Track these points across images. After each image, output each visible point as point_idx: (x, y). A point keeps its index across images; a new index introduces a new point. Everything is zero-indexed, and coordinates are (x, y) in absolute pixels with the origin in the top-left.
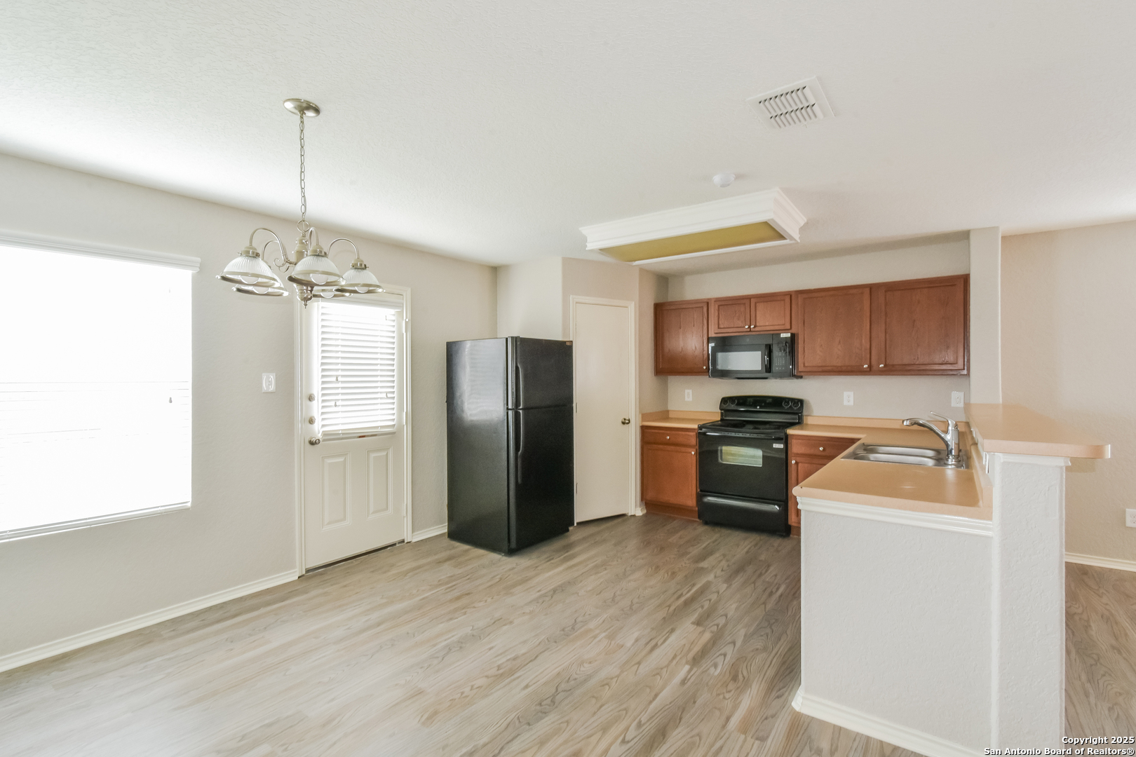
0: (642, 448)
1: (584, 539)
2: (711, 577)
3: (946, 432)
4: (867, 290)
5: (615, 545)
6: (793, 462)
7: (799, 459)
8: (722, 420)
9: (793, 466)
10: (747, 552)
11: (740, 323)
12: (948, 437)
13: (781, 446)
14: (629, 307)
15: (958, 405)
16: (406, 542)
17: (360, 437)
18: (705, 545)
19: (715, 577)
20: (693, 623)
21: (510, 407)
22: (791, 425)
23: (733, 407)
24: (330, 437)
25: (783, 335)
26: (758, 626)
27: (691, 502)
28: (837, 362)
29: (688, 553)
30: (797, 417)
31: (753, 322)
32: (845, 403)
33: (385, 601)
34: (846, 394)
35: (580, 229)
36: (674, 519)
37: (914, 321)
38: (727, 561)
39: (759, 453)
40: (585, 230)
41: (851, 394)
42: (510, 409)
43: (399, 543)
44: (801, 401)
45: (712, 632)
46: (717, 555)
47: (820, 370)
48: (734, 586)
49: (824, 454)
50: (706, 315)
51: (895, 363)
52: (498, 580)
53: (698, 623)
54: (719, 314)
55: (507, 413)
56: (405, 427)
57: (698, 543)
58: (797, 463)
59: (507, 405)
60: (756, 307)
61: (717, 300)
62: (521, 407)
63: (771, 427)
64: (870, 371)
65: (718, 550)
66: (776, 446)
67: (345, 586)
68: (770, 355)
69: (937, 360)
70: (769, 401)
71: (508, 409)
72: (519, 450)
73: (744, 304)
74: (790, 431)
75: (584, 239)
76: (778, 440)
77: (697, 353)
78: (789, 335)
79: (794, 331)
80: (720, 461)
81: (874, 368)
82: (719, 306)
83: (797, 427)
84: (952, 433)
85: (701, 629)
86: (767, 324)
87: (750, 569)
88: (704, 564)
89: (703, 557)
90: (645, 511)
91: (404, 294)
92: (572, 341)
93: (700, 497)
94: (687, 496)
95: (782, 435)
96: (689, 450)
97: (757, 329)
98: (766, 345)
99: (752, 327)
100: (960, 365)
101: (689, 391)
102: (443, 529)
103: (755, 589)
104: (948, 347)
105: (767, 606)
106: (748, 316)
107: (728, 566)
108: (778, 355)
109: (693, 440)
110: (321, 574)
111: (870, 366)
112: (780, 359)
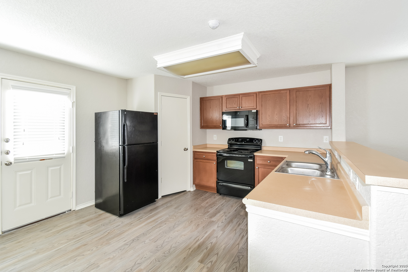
0: (194, 161)
1: (162, 205)
2: (215, 227)
3: (326, 157)
4: (288, 91)
5: (176, 208)
6: (257, 168)
7: (259, 166)
8: (228, 148)
9: (257, 169)
10: (235, 211)
11: (235, 106)
12: (326, 160)
13: (252, 160)
14: (188, 98)
15: (326, 142)
16: (72, 210)
17: (41, 160)
18: (216, 208)
19: (218, 227)
20: (199, 261)
21: (121, 144)
22: (257, 150)
23: (233, 142)
24: (18, 161)
25: (253, 111)
26: (233, 261)
27: (214, 185)
28: (276, 123)
29: (208, 212)
30: (259, 147)
31: (241, 106)
32: (280, 141)
33: (35, 252)
34: (280, 137)
35: (154, 57)
36: (207, 192)
37: (308, 104)
38: (226, 216)
39: (242, 163)
40: (156, 58)
41: (282, 137)
42: (121, 145)
43: (68, 211)
44: (261, 140)
45: (208, 268)
46: (221, 213)
47: (269, 126)
48: (225, 232)
49: (270, 164)
50: (221, 102)
51: (300, 123)
52: (108, 233)
53: (202, 261)
54: (226, 102)
55: (119, 147)
56: (72, 154)
57: (215, 206)
58: (258, 168)
59: (119, 143)
60: (242, 99)
61: (226, 96)
62: (126, 144)
63: (248, 151)
64: (289, 127)
65: (223, 209)
66: (249, 160)
67: (19, 242)
68: (247, 120)
69: (318, 122)
70: (248, 140)
71: (120, 145)
72: (125, 166)
73: (237, 97)
74: (256, 154)
75: (156, 62)
76: (251, 158)
77: (217, 119)
78: (256, 111)
79: (257, 109)
80: (226, 167)
81: (292, 125)
82: (227, 98)
83: (259, 151)
84: (328, 157)
85: (202, 265)
86: (246, 106)
87: (235, 221)
88: (214, 219)
89: (214, 214)
90: (195, 189)
91: (72, 89)
92: (157, 113)
93: (217, 183)
94: (212, 182)
95: (252, 155)
96: (213, 162)
97: (242, 108)
98: (246, 115)
99: (240, 107)
100: (328, 124)
101: (215, 135)
102: (93, 203)
103: (235, 234)
104: (322, 116)
105: (239, 245)
106: (239, 103)
107: (225, 219)
108: (251, 119)
109: (215, 158)
110: (12, 234)
111: (290, 125)
112: (252, 122)
